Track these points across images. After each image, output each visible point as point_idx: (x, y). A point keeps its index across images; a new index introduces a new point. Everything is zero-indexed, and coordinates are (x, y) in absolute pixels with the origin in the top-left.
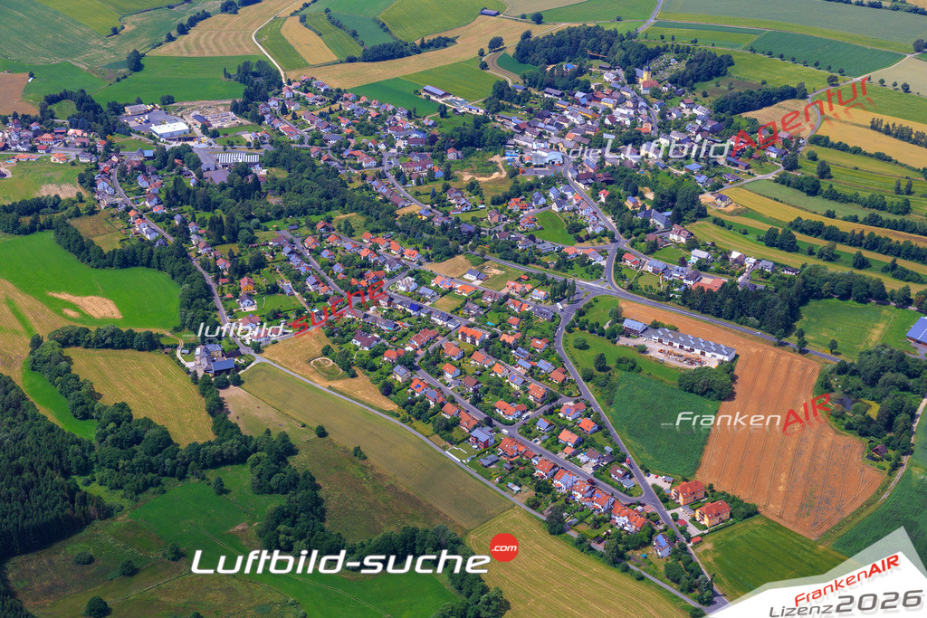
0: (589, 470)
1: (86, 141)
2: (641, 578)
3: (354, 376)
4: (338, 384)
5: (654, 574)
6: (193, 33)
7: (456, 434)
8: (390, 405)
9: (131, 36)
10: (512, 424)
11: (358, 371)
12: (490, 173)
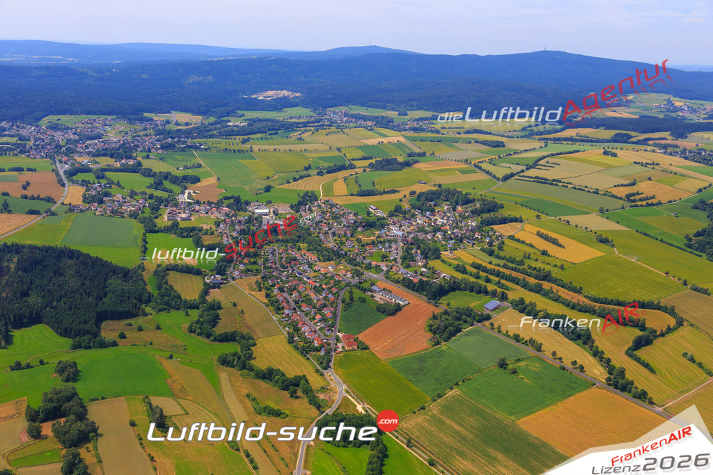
0: (318, 328)
1: (228, 212)
2: (308, 359)
3: (260, 291)
4: (253, 293)
5: (314, 359)
6: (299, 182)
7: (281, 312)
8: (266, 301)
9: (274, 180)
10: (304, 311)
11: (263, 290)
12: (370, 237)
